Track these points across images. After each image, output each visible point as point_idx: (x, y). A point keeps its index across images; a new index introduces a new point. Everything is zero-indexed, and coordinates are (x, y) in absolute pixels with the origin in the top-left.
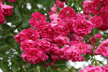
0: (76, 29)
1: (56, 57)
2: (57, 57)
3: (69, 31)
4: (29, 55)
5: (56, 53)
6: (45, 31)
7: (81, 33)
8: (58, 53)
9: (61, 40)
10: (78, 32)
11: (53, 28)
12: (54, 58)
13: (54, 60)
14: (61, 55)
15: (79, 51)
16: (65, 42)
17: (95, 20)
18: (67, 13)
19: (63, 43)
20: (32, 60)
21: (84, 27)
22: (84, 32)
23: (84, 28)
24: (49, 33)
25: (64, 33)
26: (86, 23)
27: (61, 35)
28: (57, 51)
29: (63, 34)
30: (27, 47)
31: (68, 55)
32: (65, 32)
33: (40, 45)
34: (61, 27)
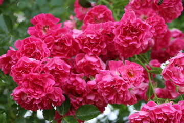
0: (120, 37)
1: (78, 101)
2: (81, 100)
3: (105, 46)
4: (28, 87)
5: (80, 91)
6: (58, 48)
7: (130, 44)
8: (83, 89)
9: (90, 62)
10: (123, 43)
11: (76, 40)
12: (74, 101)
13: (74, 105)
14: (89, 95)
15: (127, 79)
16: (99, 66)
17: (155, 22)
18: (99, 17)
19: (93, 69)
20: (34, 100)
21: (134, 33)
22: (135, 42)
23: (135, 35)
24: (67, 50)
25: (96, 50)
26: (138, 24)
27: (91, 54)
28: (83, 86)
29: (94, 51)
30: (26, 72)
31: (105, 87)
32: (99, 48)
33: (50, 69)
34: (92, 36)
